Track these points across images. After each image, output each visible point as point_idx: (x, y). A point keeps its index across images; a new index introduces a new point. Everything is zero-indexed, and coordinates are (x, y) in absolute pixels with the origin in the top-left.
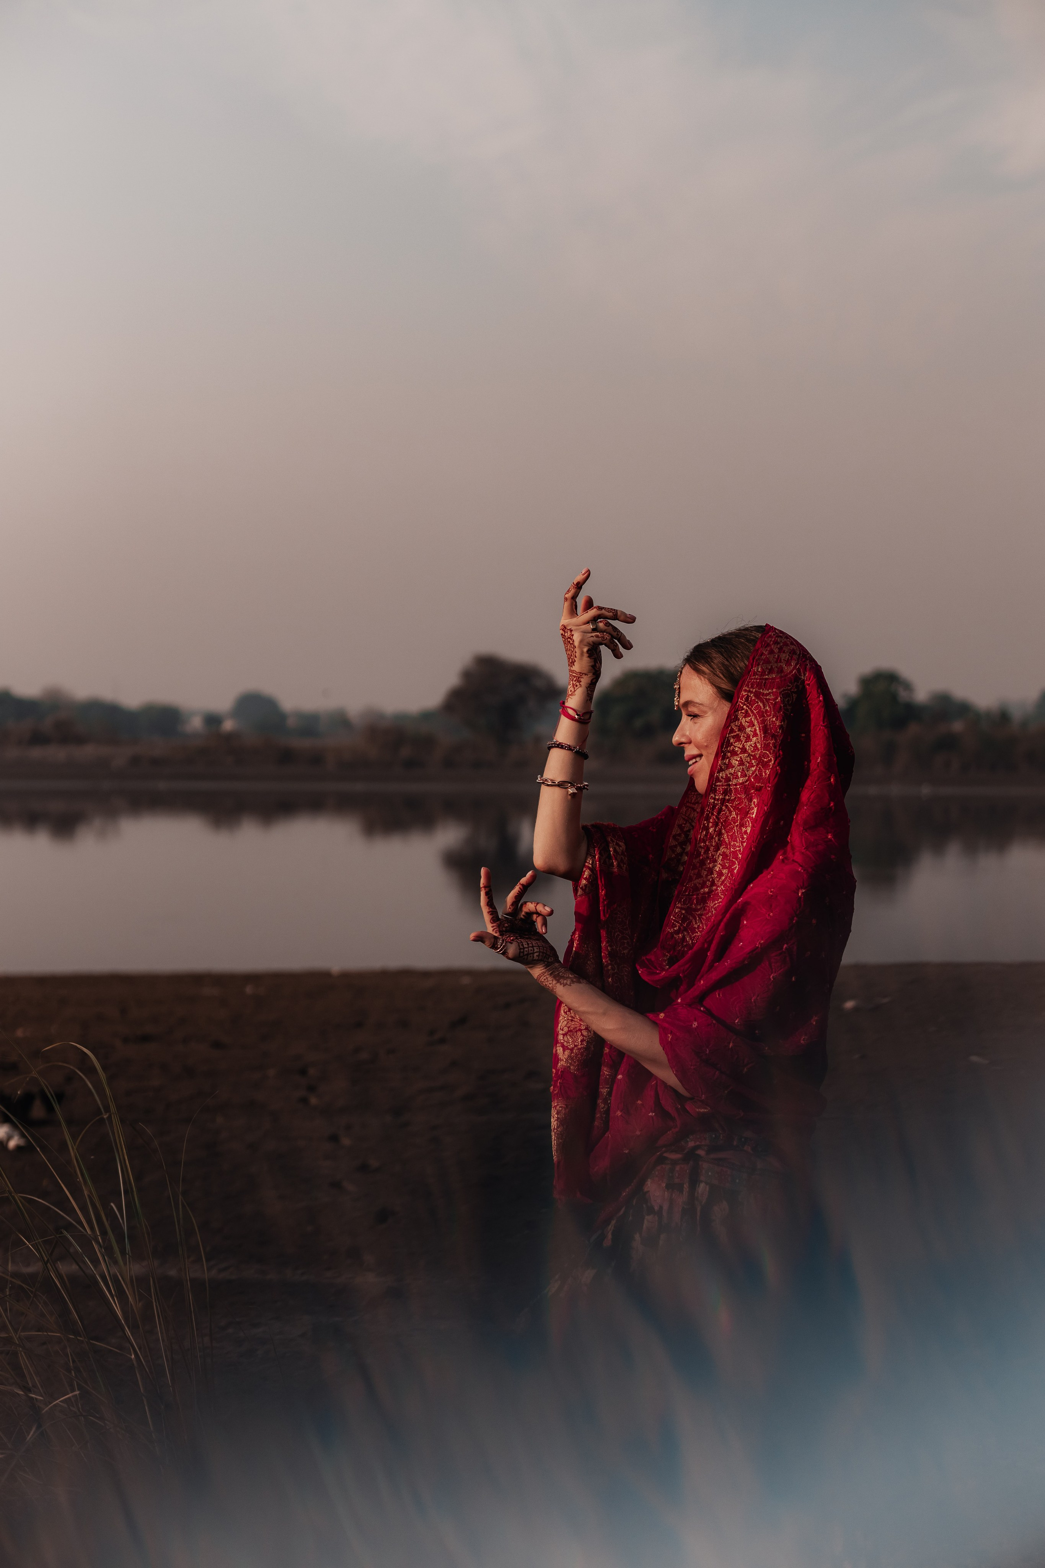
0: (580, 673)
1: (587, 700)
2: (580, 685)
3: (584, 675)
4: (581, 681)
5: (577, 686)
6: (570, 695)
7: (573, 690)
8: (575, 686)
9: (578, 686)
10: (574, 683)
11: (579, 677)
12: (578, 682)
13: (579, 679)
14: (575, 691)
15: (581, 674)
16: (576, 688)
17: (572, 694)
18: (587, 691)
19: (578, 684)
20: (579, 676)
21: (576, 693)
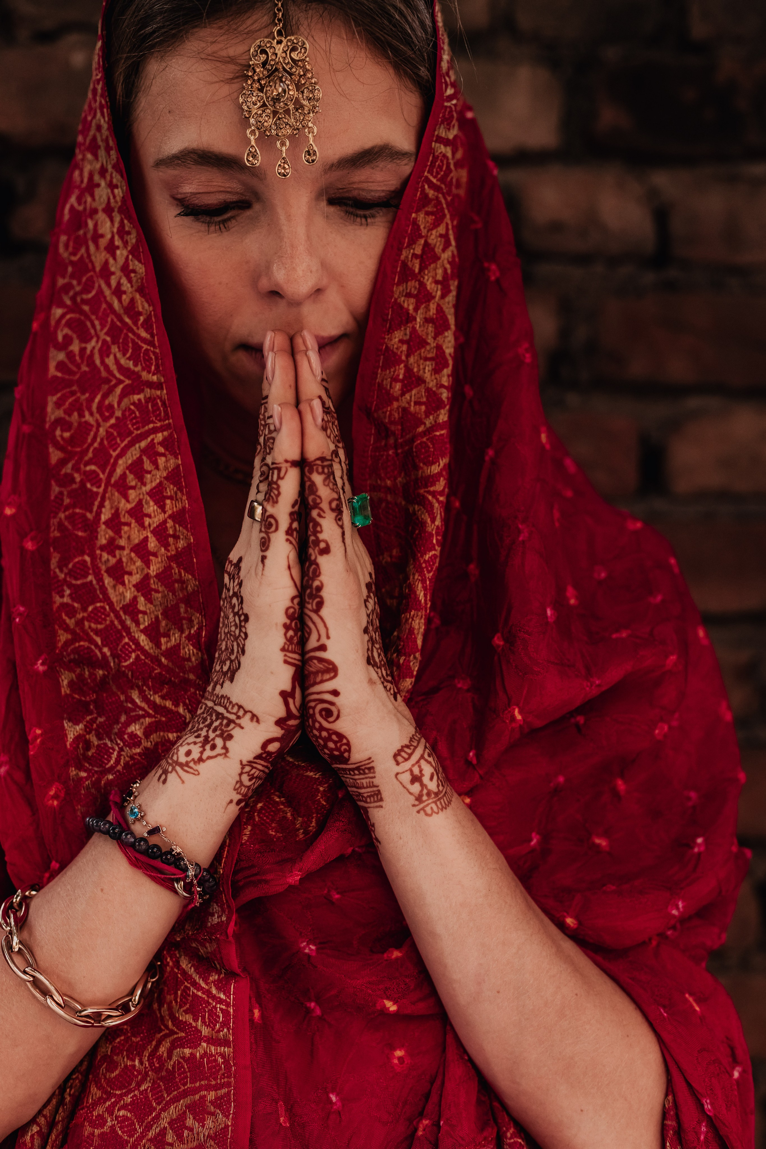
0: (240, 707)
1: (231, 801)
2: (225, 747)
3: (248, 716)
4: (230, 737)
5: (213, 747)
6: (181, 765)
7: (195, 755)
8: (208, 747)
9: (219, 750)
10: (212, 735)
11: (230, 721)
12: (221, 736)
13: (228, 725)
14: (201, 760)
15: (241, 713)
16: (208, 753)
17: (187, 764)
18: (240, 775)
19: (219, 742)
20: (233, 717)
21: (202, 767)
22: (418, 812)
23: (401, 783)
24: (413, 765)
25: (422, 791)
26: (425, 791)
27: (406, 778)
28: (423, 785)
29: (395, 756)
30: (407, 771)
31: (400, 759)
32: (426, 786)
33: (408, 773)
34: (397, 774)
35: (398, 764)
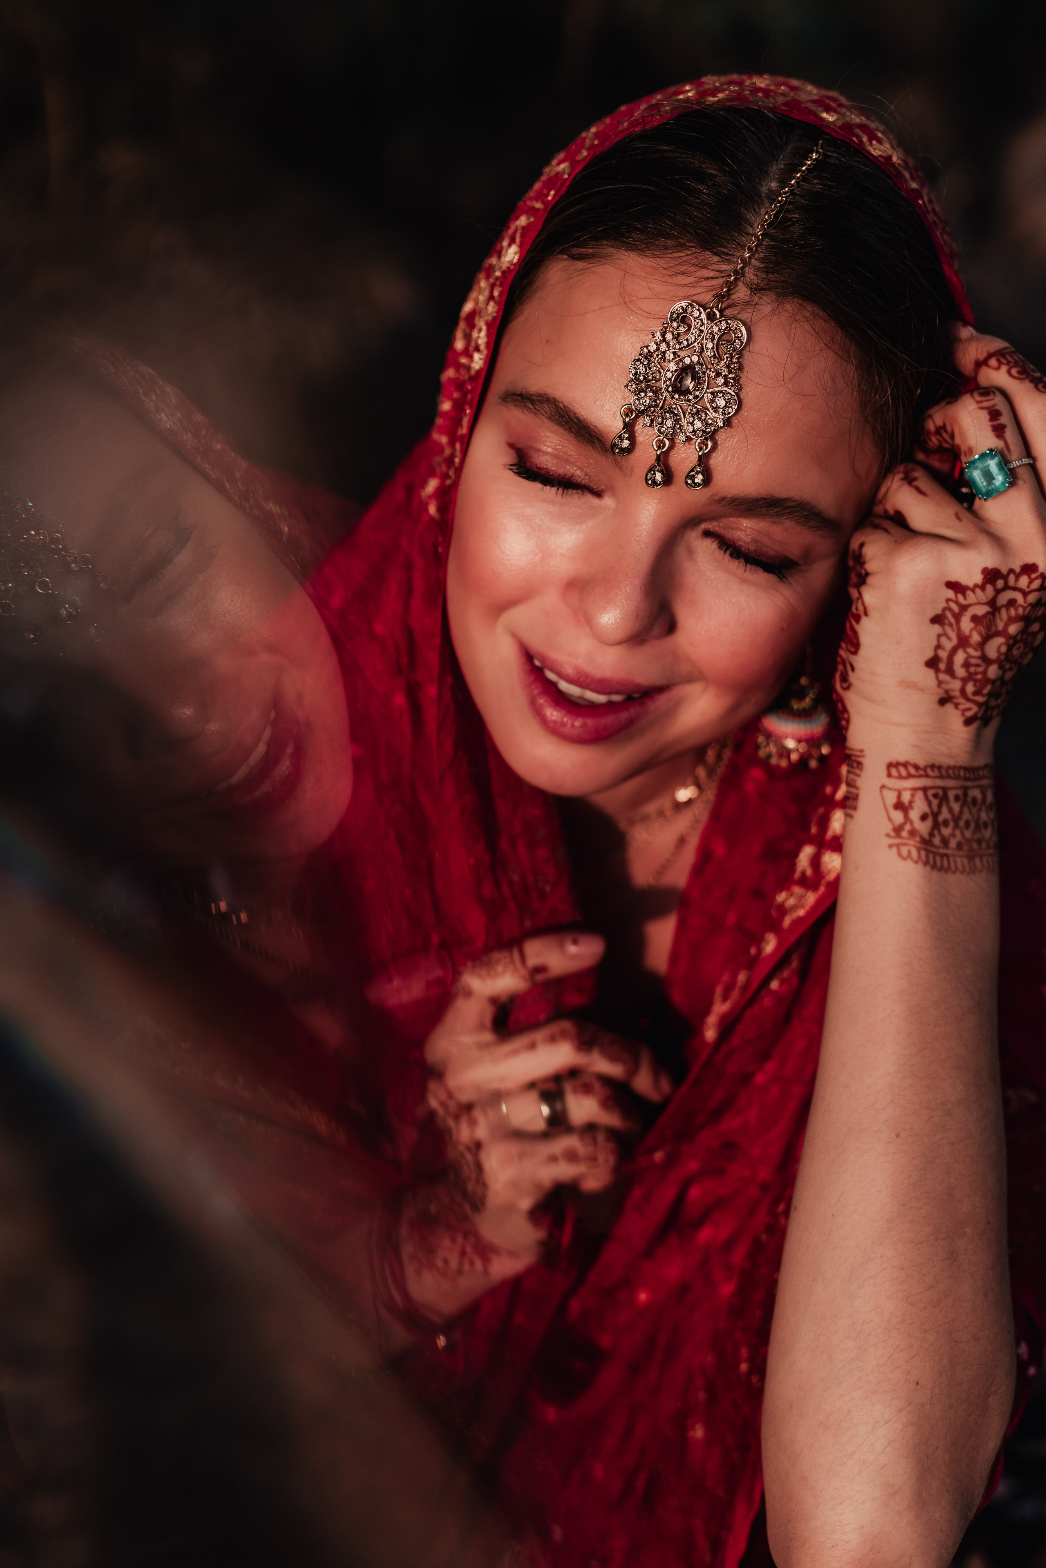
22: (890, 846)
23: (883, 799)
24: (905, 789)
25: (903, 824)
26: (908, 827)
27: (891, 798)
28: (906, 817)
29: (890, 765)
30: (895, 790)
31: (894, 772)
32: (911, 823)
33: (895, 794)
34: (883, 787)
35: (889, 775)
